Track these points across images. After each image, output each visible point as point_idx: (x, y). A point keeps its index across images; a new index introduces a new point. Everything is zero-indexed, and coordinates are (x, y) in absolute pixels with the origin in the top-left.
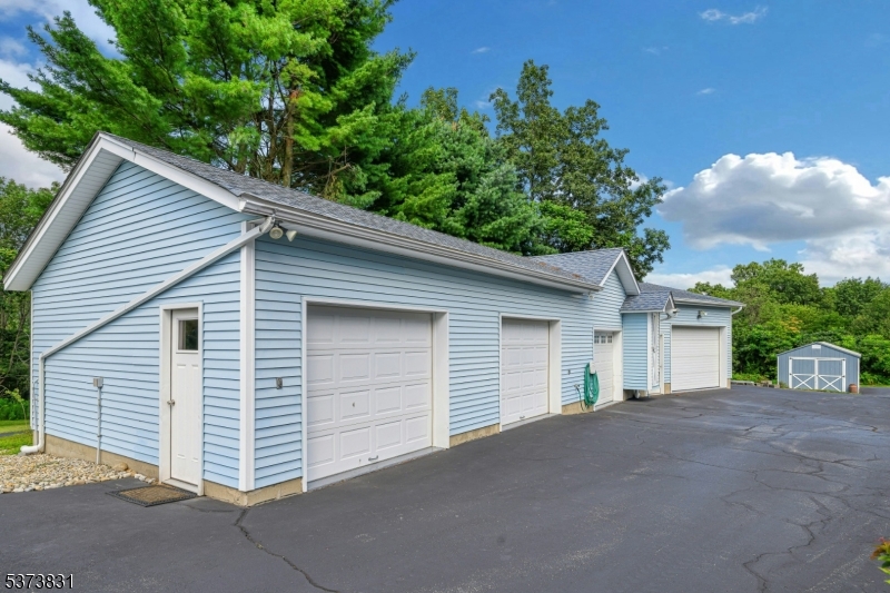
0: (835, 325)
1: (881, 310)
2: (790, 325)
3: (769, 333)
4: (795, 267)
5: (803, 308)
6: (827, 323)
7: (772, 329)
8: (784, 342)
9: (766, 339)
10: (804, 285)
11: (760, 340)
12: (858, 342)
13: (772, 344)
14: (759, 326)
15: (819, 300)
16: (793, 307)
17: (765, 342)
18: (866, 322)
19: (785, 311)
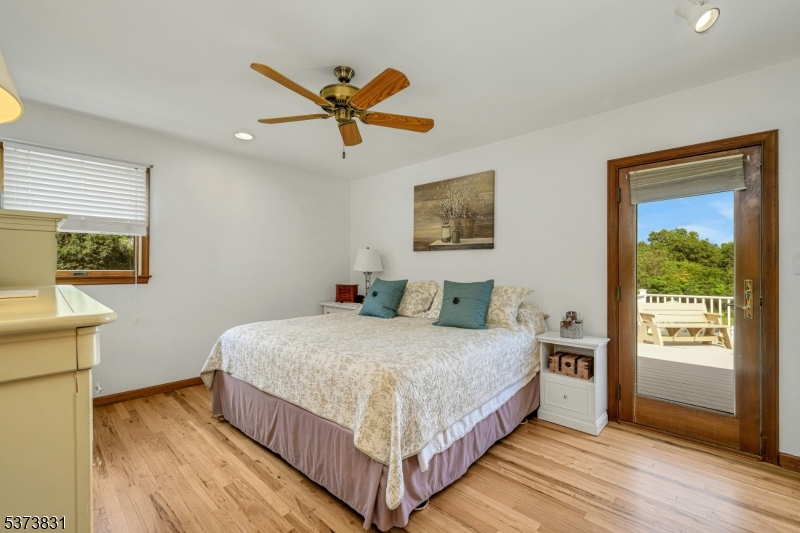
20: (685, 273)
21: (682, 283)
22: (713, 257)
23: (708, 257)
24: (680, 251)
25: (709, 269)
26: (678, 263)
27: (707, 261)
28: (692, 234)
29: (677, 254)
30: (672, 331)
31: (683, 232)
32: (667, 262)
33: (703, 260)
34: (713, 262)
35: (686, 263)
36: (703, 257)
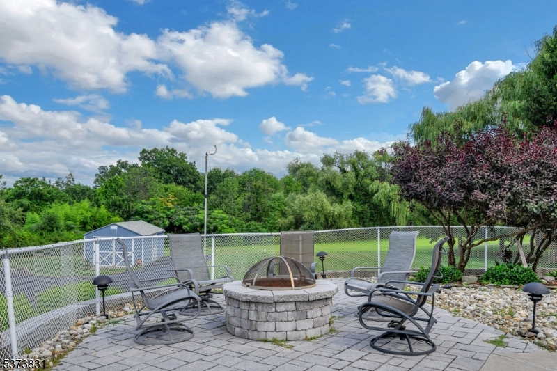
0: (197, 202)
1: (224, 192)
2: (168, 201)
3: (150, 208)
4: (183, 155)
5: (180, 188)
6: (194, 200)
7: (154, 203)
8: (161, 215)
9: (147, 212)
10: (184, 170)
11: (143, 213)
13: (152, 216)
14: (143, 201)
15: (194, 182)
16: (173, 186)
17: (146, 215)
18: (215, 200)
19: (166, 190)
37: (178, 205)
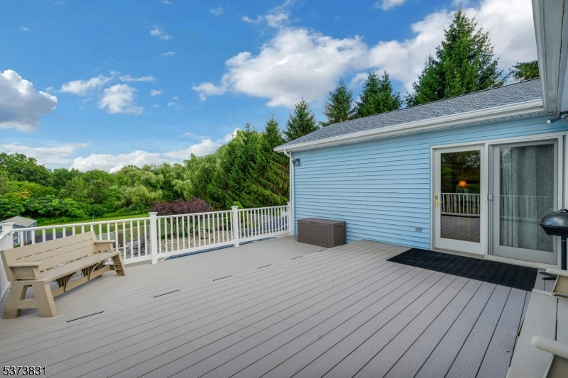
0: (49, 194)
1: (72, 187)
2: (23, 195)
3: (7, 200)
5: (32, 184)
6: (46, 193)
7: (10, 197)
8: (17, 204)
9: (4, 204)
12: (60, 203)
13: (9, 206)
17: (3, 206)
18: (65, 192)
19: (20, 186)
20: (26, 192)
21: (24, 200)
22: (48, 179)
23: (45, 179)
24: (20, 173)
25: (46, 188)
26: (19, 183)
27: (44, 182)
28: (31, 160)
29: (18, 175)
30: (62, 281)
31: (23, 157)
32: (8, 182)
33: (41, 181)
34: (49, 183)
35: (26, 183)
36: (41, 178)
37: (32, 196)
